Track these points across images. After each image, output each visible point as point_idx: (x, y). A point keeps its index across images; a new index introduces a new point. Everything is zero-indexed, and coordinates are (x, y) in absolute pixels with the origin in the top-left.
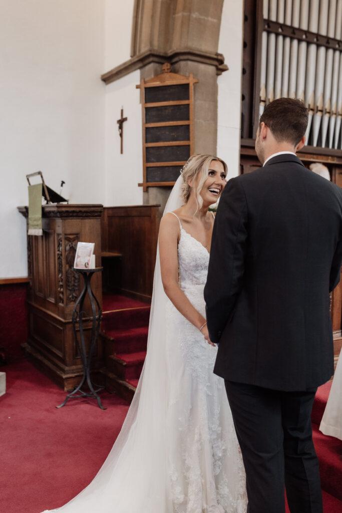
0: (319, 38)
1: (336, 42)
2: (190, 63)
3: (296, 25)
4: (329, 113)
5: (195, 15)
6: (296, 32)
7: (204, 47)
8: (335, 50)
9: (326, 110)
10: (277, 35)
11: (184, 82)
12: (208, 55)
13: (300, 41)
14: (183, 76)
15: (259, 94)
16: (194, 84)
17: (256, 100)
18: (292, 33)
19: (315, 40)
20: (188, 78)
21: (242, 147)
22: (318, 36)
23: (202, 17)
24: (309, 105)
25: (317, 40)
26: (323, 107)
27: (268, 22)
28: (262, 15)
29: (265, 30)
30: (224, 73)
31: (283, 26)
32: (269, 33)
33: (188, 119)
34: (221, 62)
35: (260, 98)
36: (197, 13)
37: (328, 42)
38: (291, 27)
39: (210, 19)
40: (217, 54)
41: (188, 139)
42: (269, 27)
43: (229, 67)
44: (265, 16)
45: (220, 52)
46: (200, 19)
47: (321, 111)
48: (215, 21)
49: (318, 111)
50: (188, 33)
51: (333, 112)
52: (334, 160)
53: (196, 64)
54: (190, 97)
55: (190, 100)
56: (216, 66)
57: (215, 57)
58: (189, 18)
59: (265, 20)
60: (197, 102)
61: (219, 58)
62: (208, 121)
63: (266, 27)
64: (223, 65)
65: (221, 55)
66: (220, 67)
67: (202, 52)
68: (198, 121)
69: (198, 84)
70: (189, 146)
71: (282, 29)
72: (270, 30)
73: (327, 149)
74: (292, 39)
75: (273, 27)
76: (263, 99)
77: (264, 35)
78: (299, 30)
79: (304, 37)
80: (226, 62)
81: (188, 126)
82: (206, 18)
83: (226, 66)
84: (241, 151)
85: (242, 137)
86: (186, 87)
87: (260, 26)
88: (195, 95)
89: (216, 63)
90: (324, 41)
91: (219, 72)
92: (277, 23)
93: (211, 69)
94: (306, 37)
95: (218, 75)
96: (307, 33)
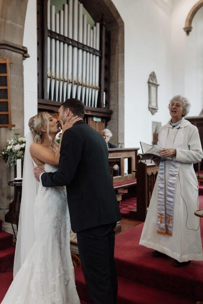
0: (79, 44)
1: (88, 48)
2: (6, 50)
3: (66, 35)
4: (85, 86)
5: (9, 22)
6: (66, 39)
7: (15, 42)
8: (87, 52)
9: (84, 84)
10: (56, 40)
11: (3, 62)
12: (18, 47)
13: (69, 45)
14: (2, 58)
15: (47, 73)
16: (9, 64)
17: (45, 77)
18: (64, 40)
19: (77, 45)
20: (5, 60)
21: (39, 104)
22: (78, 43)
23: (13, 24)
24: (75, 81)
25: (78, 45)
26: (82, 83)
27: (50, 31)
28: (47, 27)
29: (49, 36)
30: (27, 59)
31: (59, 35)
32: (51, 38)
33: (6, 85)
34: (26, 52)
35: (48, 75)
36: (10, 21)
37: (83, 47)
38: (63, 36)
39: (18, 25)
40: (24, 47)
41: (7, 98)
42: (51, 34)
43: (30, 55)
44: (49, 28)
45: (24, 45)
46: (12, 24)
47: (81, 85)
48: (22, 27)
49: (79, 85)
50: (5, 32)
51: (87, 86)
52: (87, 113)
53: (10, 52)
54: (7, 72)
55: (7, 74)
56: (23, 54)
57: (23, 49)
58: (5, 23)
59: (49, 30)
60: (11, 75)
61: (25, 49)
62: (19, 87)
63: (50, 34)
64: (27, 54)
65: (26, 48)
66: (25, 55)
67: (14, 45)
68: (12, 86)
69: (12, 64)
70: (7, 102)
71: (58, 37)
72: (52, 36)
74: (64, 43)
75: (54, 35)
76: (49, 76)
77: (49, 39)
78: (68, 38)
79: (71, 42)
80: (28, 53)
81: (6, 90)
82: (16, 24)
83: (28, 55)
84: (38, 106)
85: (38, 98)
86: (5, 65)
87: (46, 34)
88: (10, 70)
89: (23, 52)
90: (81, 46)
91: (24, 58)
92: (55, 33)
93: (20, 56)
94: (72, 43)
95: (24, 59)
96: (72, 40)
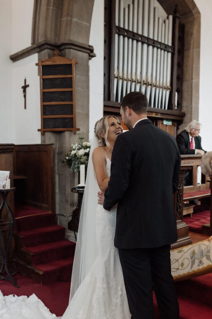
0: (149, 40)
1: (159, 43)
2: (72, 50)
3: (135, 31)
4: (155, 86)
5: (75, 20)
6: (135, 35)
7: (79, 40)
8: (158, 48)
9: (153, 84)
10: (124, 36)
11: (69, 63)
12: (84, 46)
13: (138, 41)
14: (68, 59)
15: (114, 73)
16: (75, 64)
17: (112, 77)
18: (133, 36)
19: (146, 41)
20: (71, 60)
21: (105, 106)
22: (148, 38)
23: (79, 21)
24: (144, 81)
25: (148, 41)
27: (119, 28)
28: (115, 24)
29: (117, 33)
30: (93, 59)
31: (127, 31)
32: (119, 35)
33: (71, 87)
34: (92, 51)
35: (115, 75)
36: (76, 19)
37: (154, 43)
38: (132, 32)
39: (84, 23)
40: (90, 46)
41: (72, 100)
42: (119, 31)
43: (96, 54)
44: (117, 24)
45: (90, 44)
46: (78, 22)
47: (151, 85)
48: (88, 24)
49: (149, 85)
50: (70, 30)
51: (157, 86)
52: (157, 115)
53: (76, 51)
54: (73, 73)
55: (73, 75)
56: (89, 54)
57: (89, 47)
58: (71, 21)
59: (117, 27)
60: (77, 76)
61: (91, 48)
62: (84, 89)
63: (118, 31)
64: (93, 53)
65: (92, 47)
66: (91, 54)
67: (80, 44)
68: (77, 88)
69: (77, 64)
70: (72, 105)
71: (127, 33)
72: (120, 33)
73: (154, 108)
74: (133, 40)
75: (122, 32)
76: (116, 76)
77: (116, 36)
78: (137, 34)
79: (140, 39)
80: (95, 52)
81: (71, 92)
82: (82, 22)
83: (95, 54)
84: (104, 109)
85: (104, 100)
86: (70, 66)
87: (114, 30)
88: (75, 70)
89: (89, 51)
90: (151, 42)
91: (91, 58)
92: (124, 29)
93: (86, 55)
94: (141, 39)
95: (90, 59)
96: (142, 36)
